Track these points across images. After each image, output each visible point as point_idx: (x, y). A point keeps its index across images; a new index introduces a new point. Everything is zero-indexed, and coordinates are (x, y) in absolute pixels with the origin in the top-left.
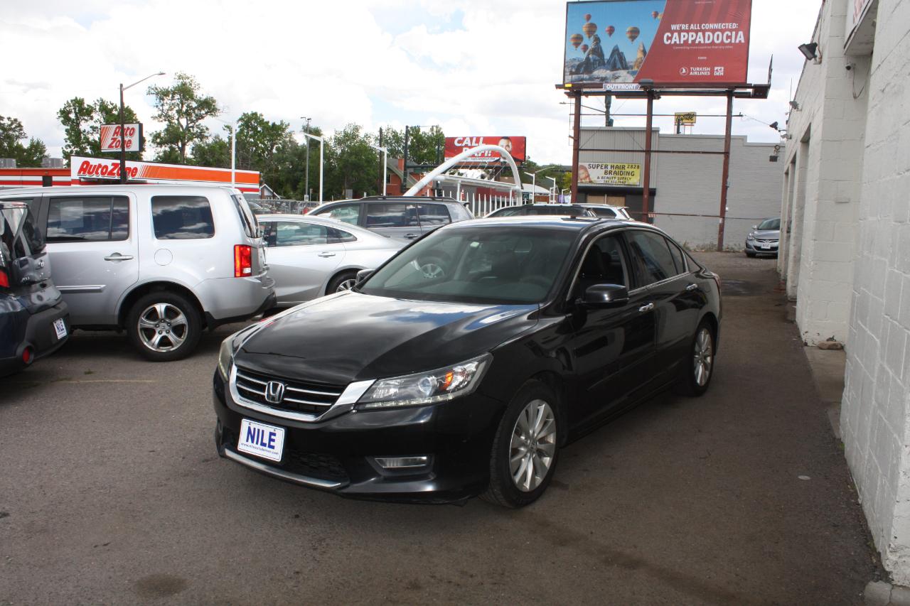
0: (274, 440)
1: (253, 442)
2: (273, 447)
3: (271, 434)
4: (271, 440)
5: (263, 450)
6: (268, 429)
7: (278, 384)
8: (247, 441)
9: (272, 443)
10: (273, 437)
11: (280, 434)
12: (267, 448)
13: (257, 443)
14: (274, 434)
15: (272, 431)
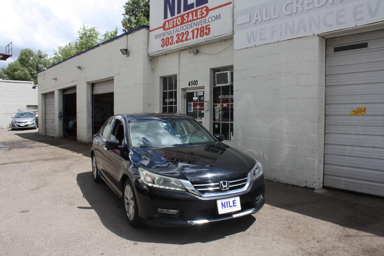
0: (235, 203)
1: (225, 208)
2: (236, 206)
3: (233, 201)
4: (234, 203)
5: (231, 209)
6: (231, 200)
7: (226, 182)
8: (223, 208)
9: (235, 204)
10: (234, 202)
11: (238, 199)
12: (233, 207)
13: (228, 207)
14: (235, 201)
15: (234, 200)
